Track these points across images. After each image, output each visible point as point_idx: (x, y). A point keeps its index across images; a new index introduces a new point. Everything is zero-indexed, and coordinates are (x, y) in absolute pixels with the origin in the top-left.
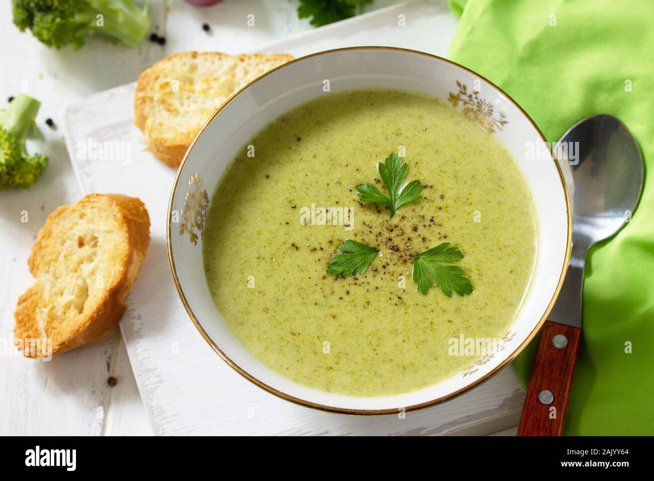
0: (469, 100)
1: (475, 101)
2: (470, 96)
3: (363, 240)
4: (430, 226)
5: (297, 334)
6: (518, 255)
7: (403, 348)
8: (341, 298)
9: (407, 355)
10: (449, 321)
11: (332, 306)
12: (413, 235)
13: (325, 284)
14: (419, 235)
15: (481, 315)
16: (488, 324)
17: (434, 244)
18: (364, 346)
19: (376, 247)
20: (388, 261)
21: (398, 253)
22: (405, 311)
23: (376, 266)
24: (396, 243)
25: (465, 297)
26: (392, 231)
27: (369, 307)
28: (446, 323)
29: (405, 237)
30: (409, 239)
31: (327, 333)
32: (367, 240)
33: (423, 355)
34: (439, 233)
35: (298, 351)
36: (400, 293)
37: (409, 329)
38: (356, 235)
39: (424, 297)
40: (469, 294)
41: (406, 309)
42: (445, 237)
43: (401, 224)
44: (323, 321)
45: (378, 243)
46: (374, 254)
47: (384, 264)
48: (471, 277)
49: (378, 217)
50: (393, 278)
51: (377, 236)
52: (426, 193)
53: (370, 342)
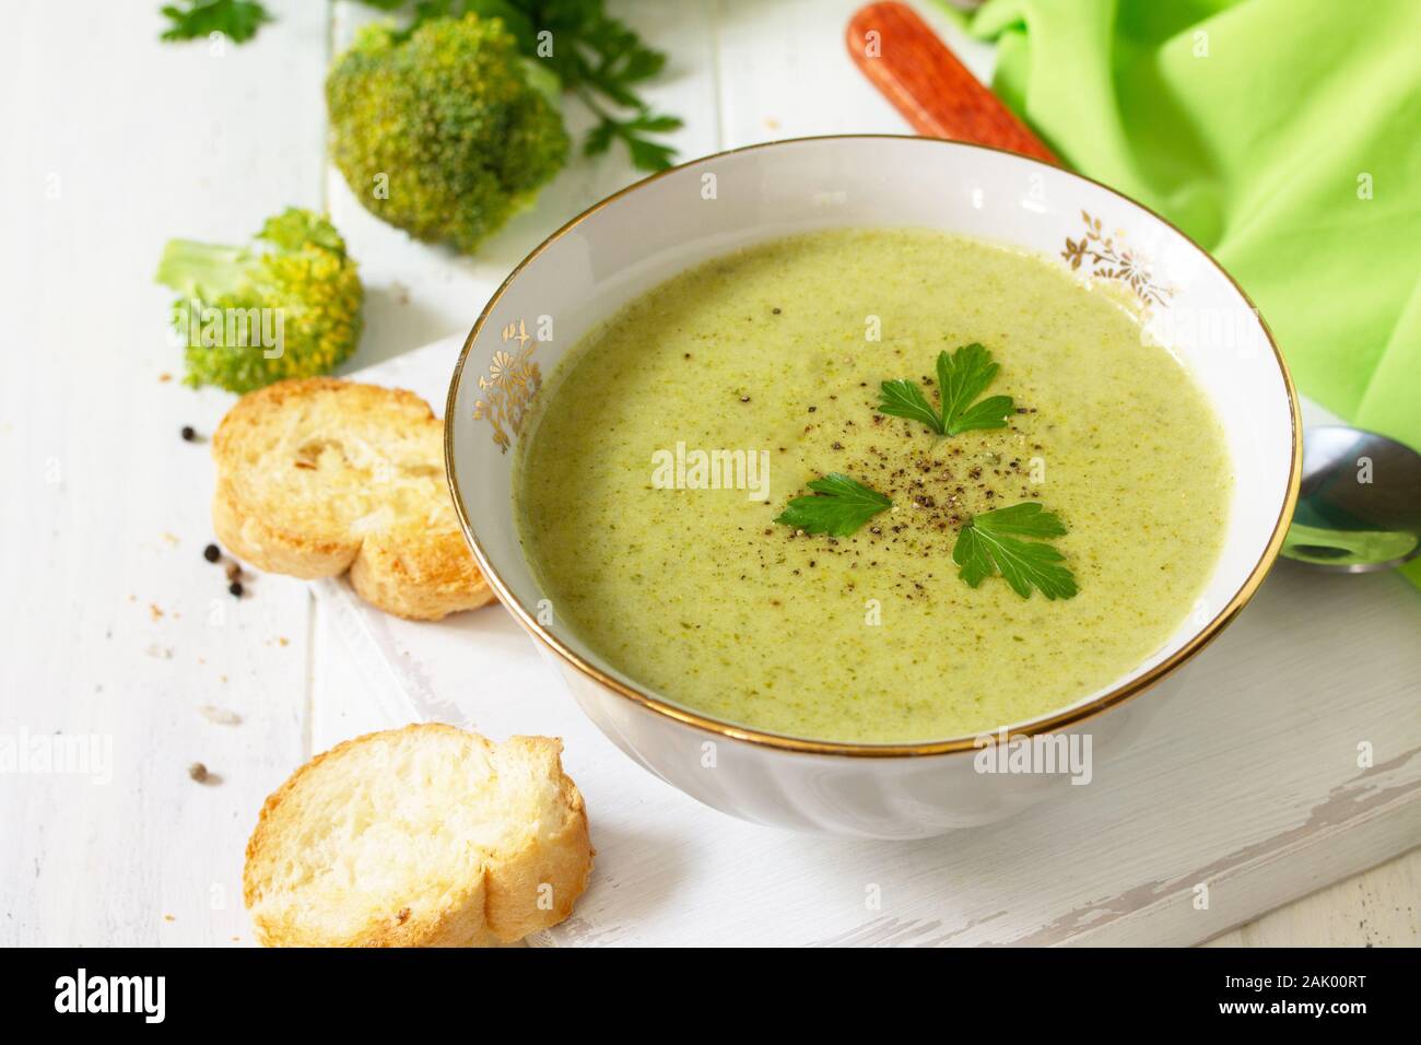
3: (864, 478)
4: (1008, 473)
5: (693, 626)
6: (1183, 540)
7: (911, 674)
8: (797, 572)
9: (917, 687)
10: (1017, 639)
11: (775, 585)
12: (969, 484)
13: (768, 544)
14: (982, 486)
15: (1086, 636)
16: (1101, 653)
17: (1010, 501)
18: (830, 662)
19: (889, 493)
20: (908, 521)
21: (931, 510)
22: (927, 611)
23: (880, 526)
24: (930, 493)
25: (1060, 603)
26: (927, 470)
27: (854, 593)
28: (1010, 641)
29: (952, 485)
30: (959, 490)
31: (757, 631)
32: (872, 481)
33: (951, 690)
34: (1024, 488)
35: (690, 655)
36: (922, 579)
37: (930, 643)
38: (850, 467)
39: (972, 591)
40: (1067, 599)
41: (930, 606)
42: (1034, 495)
43: (950, 463)
44: (752, 610)
45: (892, 486)
46: (882, 505)
47: (897, 524)
48: (1075, 569)
49: (904, 443)
50: (911, 551)
51: (893, 475)
52: (1019, 421)
53: (844, 656)
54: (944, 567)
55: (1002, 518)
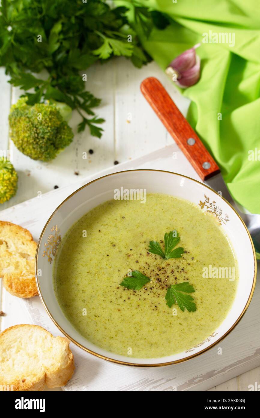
0: (210, 206)
1: (213, 207)
2: (211, 204)
3: (144, 272)
4: (181, 272)
5: (98, 316)
6: (224, 295)
7: (153, 334)
8: (125, 301)
9: (154, 338)
10: (180, 324)
11: (119, 304)
12: (171, 275)
13: (118, 292)
14: (174, 276)
15: (198, 324)
16: (201, 329)
17: (181, 281)
18: (132, 329)
19: (150, 277)
20: (154, 286)
21: (160, 283)
22: (158, 314)
23: (147, 287)
24: (160, 277)
25: (192, 313)
26: (160, 270)
27: (139, 308)
28: (178, 324)
29: (166, 275)
30: (168, 277)
31: (114, 319)
32: (145, 273)
33: (162, 339)
34: (185, 277)
35: (96, 325)
36: (157, 304)
37: (158, 324)
38: (140, 268)
39: (169, 308)
40: (194, 312)
41: (158, 313)
42: (187, 279)
43: (166, 268)
44: (113, 312)
45: (151, 275)
46: (148, 280)
47: (151, 287)
48: (196, 303)
49: (155, 261)
50: (155, 295)
51: (151, 271)
52: (185, 255)
53: (136, 327)
54: (163, 301)
55: (179, 286)
